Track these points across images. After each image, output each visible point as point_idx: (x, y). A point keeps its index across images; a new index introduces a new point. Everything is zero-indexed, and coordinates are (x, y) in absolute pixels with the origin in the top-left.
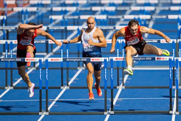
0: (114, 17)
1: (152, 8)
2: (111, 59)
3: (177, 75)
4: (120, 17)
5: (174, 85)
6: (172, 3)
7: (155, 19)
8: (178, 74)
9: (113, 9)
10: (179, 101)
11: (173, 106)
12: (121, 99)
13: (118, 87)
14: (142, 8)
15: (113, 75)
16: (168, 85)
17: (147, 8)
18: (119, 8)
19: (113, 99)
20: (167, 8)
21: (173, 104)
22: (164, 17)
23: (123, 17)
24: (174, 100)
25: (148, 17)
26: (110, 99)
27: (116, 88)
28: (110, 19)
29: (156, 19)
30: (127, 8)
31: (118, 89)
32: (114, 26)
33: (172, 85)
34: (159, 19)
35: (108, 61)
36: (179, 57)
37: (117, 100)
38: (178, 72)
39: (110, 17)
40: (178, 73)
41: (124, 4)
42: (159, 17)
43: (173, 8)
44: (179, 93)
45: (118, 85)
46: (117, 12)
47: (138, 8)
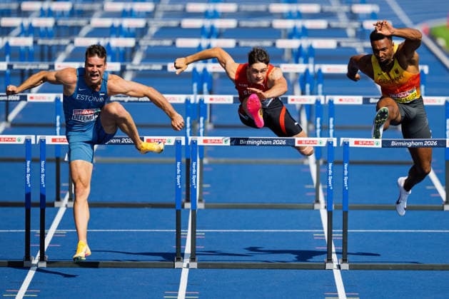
0: (52, 42)
1: (140, 23)
2: (41, 140)
3: (194, 177)
4: (64, 42)
5: (188, 201)
6: (184, 10)
7: (146, 48)
8: (196, 174)
9: (49, 22)
10: (197, 237)
11: (184, 249)
12: (64, 231)
13: (57, 204)
14: (117, 22)
15: (45, 178)
16: (172, 200)
17: (127, 23)
18: (61, 22)
19: (46, 231)
20: (174, 23)
21: (185, 245)
22: (167, 43)
23: (72, 42)
24: (186, 235)
25: (130, 42)
26: (39, 231)
27: (52, 205)
28: (42, 46)
29: (149, 46)
30: (82, 22)
31: (58, 208)
32: (51, 63)
33: (183, 200)
34: (155, 47)
35: (33, 142)
36: (199, 136)
37: (55, 234)
38: (196, 169)
39: (40, 42)
40: (196, 172)
41: (73, 13)
42: (154, 43)
43: (188, 23)
44: (197, 219)
45: (58, 199)
46: (59, 31)
47: (107, 22)
